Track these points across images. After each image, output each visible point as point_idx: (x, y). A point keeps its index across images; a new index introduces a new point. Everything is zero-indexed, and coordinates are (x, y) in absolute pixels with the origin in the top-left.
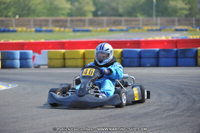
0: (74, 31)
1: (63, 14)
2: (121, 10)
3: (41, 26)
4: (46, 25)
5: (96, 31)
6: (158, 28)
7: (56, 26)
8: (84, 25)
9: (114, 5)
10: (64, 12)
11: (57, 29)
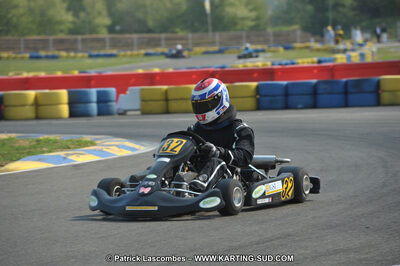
0: (91, 56)
1: (62, 31)
2: (151, 23)
3: (36, 49)
4: (45, 48)
5: (124, 56)
6: (216, 48)
7: (59, 50)
8: (103, 47)
9: (140, 15)
10: (62, 27)
11: (64, 54)
